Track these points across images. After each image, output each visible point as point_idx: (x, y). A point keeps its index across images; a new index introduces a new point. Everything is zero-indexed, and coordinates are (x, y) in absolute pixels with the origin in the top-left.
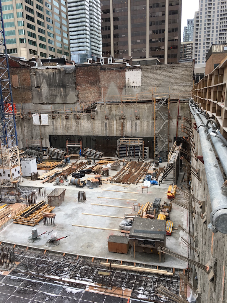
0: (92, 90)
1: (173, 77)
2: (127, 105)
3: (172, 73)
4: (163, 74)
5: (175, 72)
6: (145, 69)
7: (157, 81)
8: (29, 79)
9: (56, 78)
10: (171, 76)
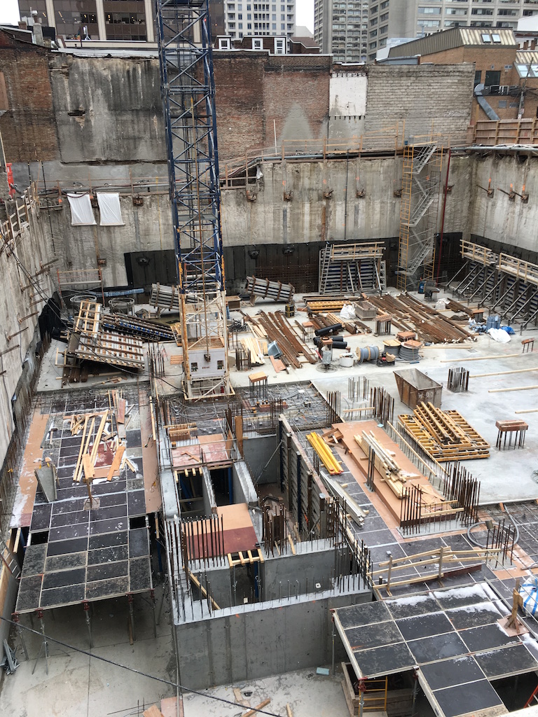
0: (242, 123)
1: (433, 96)
2: (336, 164)
3: (431, 87)
4: (415, 87)
5: (439, 84)
6: (376, 75)
7: (401, 105)
8: (46, 88)
9: (136, 87)
10: (429, 93)
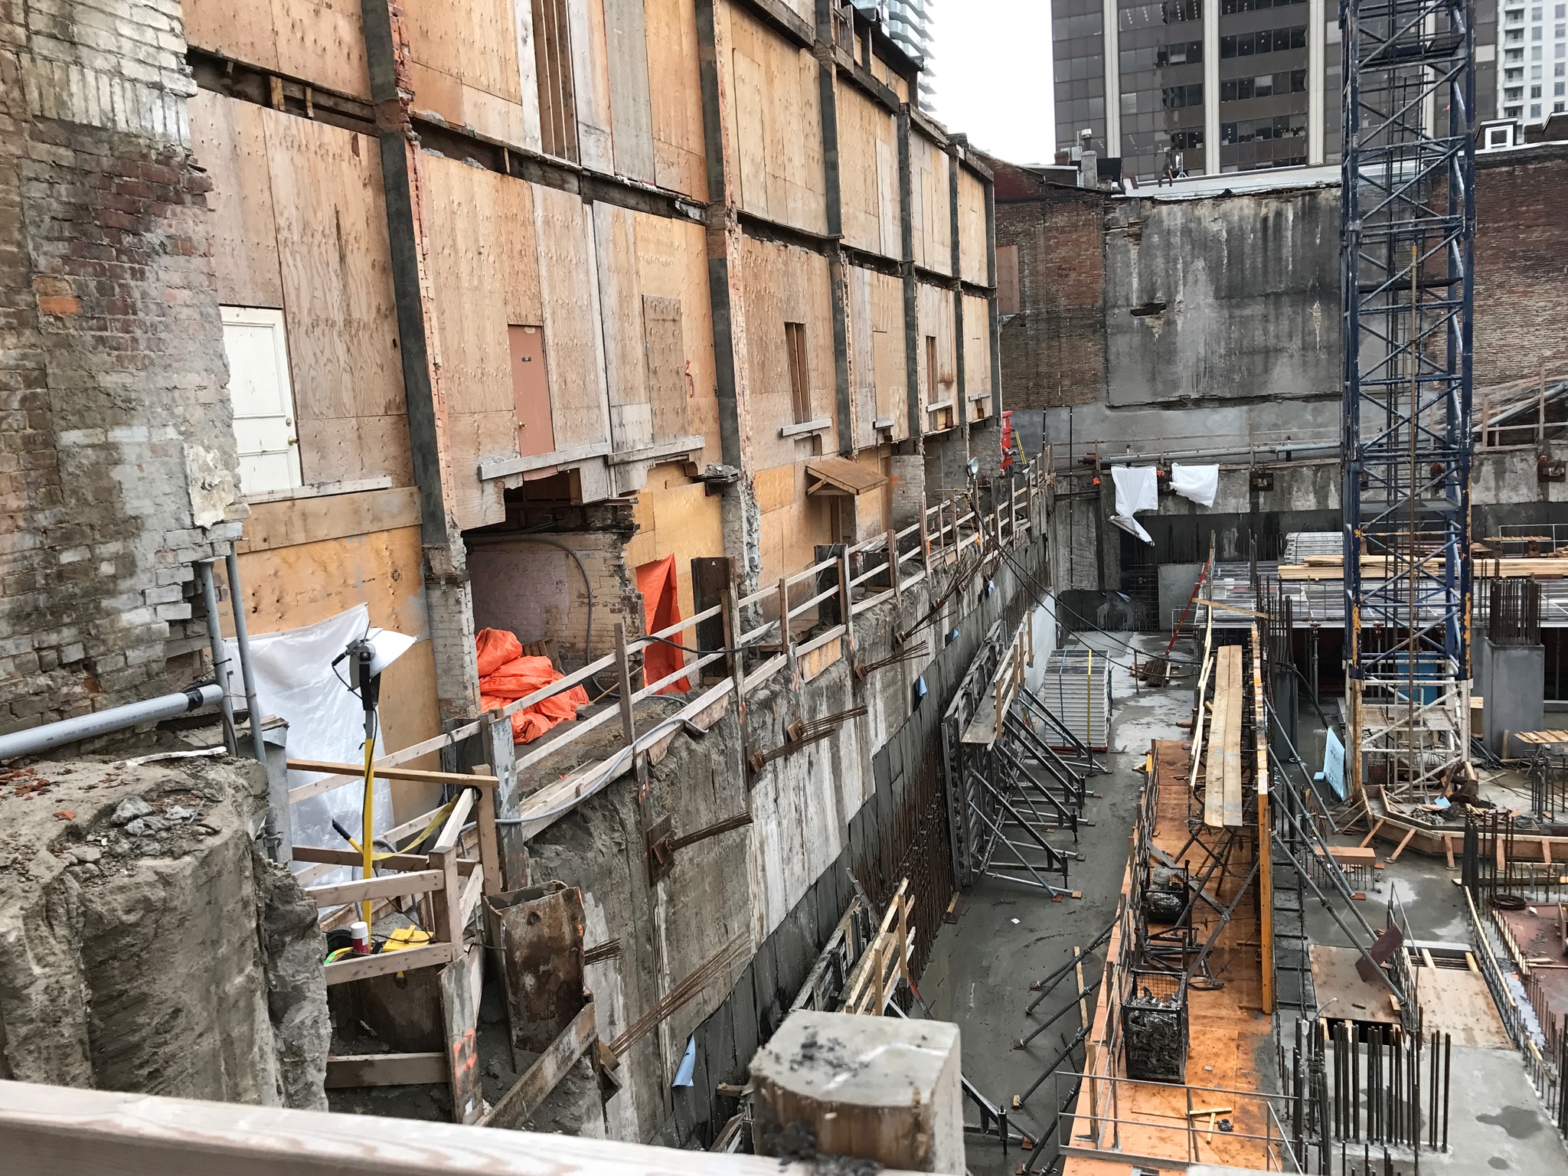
0: (1535, 303)
8: (1093, 266)
9: (1279, 248)
